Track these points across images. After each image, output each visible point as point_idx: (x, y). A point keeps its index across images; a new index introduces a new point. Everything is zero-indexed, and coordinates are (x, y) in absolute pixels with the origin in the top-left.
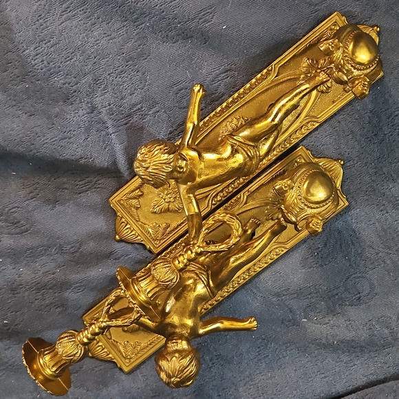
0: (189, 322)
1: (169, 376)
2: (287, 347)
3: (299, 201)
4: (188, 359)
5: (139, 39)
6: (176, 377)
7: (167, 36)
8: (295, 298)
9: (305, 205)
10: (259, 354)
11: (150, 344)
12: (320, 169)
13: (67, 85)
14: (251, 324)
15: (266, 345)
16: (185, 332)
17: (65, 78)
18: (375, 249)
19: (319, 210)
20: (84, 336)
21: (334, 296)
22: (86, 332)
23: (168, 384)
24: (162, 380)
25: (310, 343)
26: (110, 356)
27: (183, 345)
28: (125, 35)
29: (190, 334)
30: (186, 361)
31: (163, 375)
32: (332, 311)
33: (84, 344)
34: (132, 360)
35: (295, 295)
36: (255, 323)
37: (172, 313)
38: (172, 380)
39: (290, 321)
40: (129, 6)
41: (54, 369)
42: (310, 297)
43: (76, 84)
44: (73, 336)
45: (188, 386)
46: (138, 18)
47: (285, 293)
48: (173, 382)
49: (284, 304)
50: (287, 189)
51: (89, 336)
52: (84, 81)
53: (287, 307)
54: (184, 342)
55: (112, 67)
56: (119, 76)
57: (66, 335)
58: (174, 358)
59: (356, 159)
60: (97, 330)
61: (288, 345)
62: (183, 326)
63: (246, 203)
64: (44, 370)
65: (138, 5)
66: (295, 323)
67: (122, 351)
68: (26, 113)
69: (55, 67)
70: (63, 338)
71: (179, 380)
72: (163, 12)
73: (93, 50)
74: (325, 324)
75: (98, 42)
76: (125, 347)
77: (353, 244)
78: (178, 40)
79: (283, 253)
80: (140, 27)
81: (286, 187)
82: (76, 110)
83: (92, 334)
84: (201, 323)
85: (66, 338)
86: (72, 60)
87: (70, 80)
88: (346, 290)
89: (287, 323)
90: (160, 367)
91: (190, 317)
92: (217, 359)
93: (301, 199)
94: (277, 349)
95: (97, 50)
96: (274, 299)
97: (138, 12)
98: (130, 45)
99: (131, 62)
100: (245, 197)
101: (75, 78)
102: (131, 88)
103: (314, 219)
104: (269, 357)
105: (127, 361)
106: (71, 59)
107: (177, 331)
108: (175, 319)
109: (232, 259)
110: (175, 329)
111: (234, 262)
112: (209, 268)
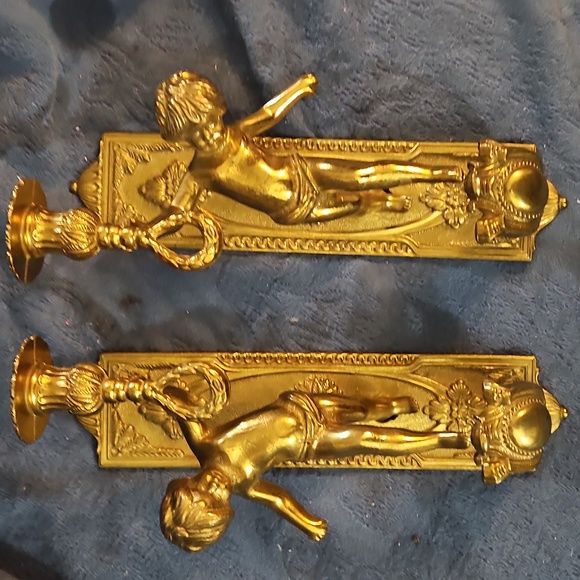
1: (177, 522)
4: (220, 518)
9: (504, 437)
11: (159, 454)
14: (318, 529)
19: (514, 455)
20: (115, 389)
22: (122, 385)
26: (97, 429)
29: (238, 485)
33: (107, 399)
34: (120, 456)
38: (178, 529)
41: (44, 401)
44: (100, 377)
45: (190, 551)
48: (177, 532)
51: (122, 394)
54: (226, 492)
57: (91, 369)
58: (202, 504)
60: (138, 394)
62: (239, 468)
63: (415, 373)
64: (29, 392)
67: (118, 435)
70: (85, 370)
71: (187, 535)
76: (125, 431)
79: (412, 468)
81: (498, 397)
83: (127, 394)
85: (90, 374)
91: (256, 464)
93: (504, 425)
103: (502, 461)
105: (114, 451)
107: (225, 469)
108: (235, 453)
109: (368, 434)
110: (225, 465)
111: (368, 439)
112: (325, 422)
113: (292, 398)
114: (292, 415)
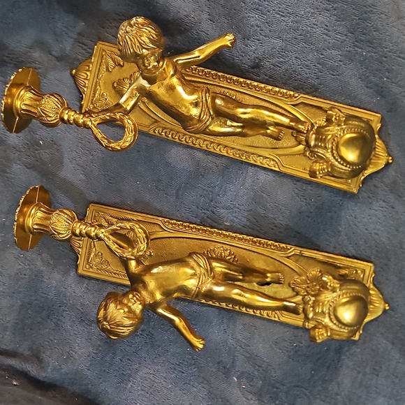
0: (158, 296)
1: (105, 318)
2: (202, 382)
3: (328, 306)
4: (131, 322)
5: (346, 56)
6: (109, 325)
7: (368, 77)
8: (246, 357)
9: (329, 313)
10: (179, 365)
11: (115, 274)
12: (367, 298)
13: (259, 29)
14: (199, 344)
15: (191, 365)
16: (149, 300)
17: (263, 23)
18: (339, 389)
19: (334, 327)
20: (80, 228)
21: (274, 387)
22: (84, 227)
23: (99, 322)
24: (98, 315)
25: (221, 398)
26: (80, 250)
27: (137, 308)
28: (339, 43)
29: (150, 304)
30: (128, 322)
31: (102, 312)
32: (261, 395)
33: (74, 234)
34: (91, 270)
35: (248, 355)
36: (201, 346)
37: (154, 277)
38: (105, 323)
39: (225, 368)
40: (367, 26)
42: (257, 368)
43: (265, 36)
44: (73, 219)
45: (110, 338)
46: (362, 41)
47: (243, 346)
48: (104, 325)
49: (234, 352)
50: (330, 288)
52: (273, 41)
53: (234, 356)
54: (140, 307)
55: (304, 55)
56: (301, 66)
57: (68, 213)
58: (122, 311)
59: (399, 315)
60: (93, 234)
61: (206, 382)
62: (152, 294)
63: (288, 257)
65: (374, 33)
66: (227, 373)
67: (92, 256)
68: (209, 15)
69: (266, 8)
70: (64, 213)
71: (109, 328)
72: (386, 57)
73: (305, 28)
74: (246, 398)
75: (315, 26)
76: (96, 255)
77: (328, 368)
78: (372, 88)
79: (273, 319)
80: (356, 49)
81: (330, 286)
82: (244, 53)
83: (86, 233)
84: (166, 305)
85: (66, 216)
86: (283, 18)
87: (264, 29)
88: (287, 393)
89: (221, 368)
90: (106, 306)
91: (163, 294)
92: (148, 335)
93: (330, 306)
94: (195, 375)
95: (308, 32)
96: (231, 341)
97: (368, 37)
98: (335, 53)
99: (320, 67)
100: (293, 253)
101: (270, 31)
102: (301, 84)
103: (324, 329)
104: (183, 375)
105: (88, 266)
106: (283, 16)
107: (144, 293)
108: (152, 284)
109: (236, 291)
110: (144, 290)
111: (235, 294)
112: (214, 277)
113: (195, 257)
114: (192, 268)
